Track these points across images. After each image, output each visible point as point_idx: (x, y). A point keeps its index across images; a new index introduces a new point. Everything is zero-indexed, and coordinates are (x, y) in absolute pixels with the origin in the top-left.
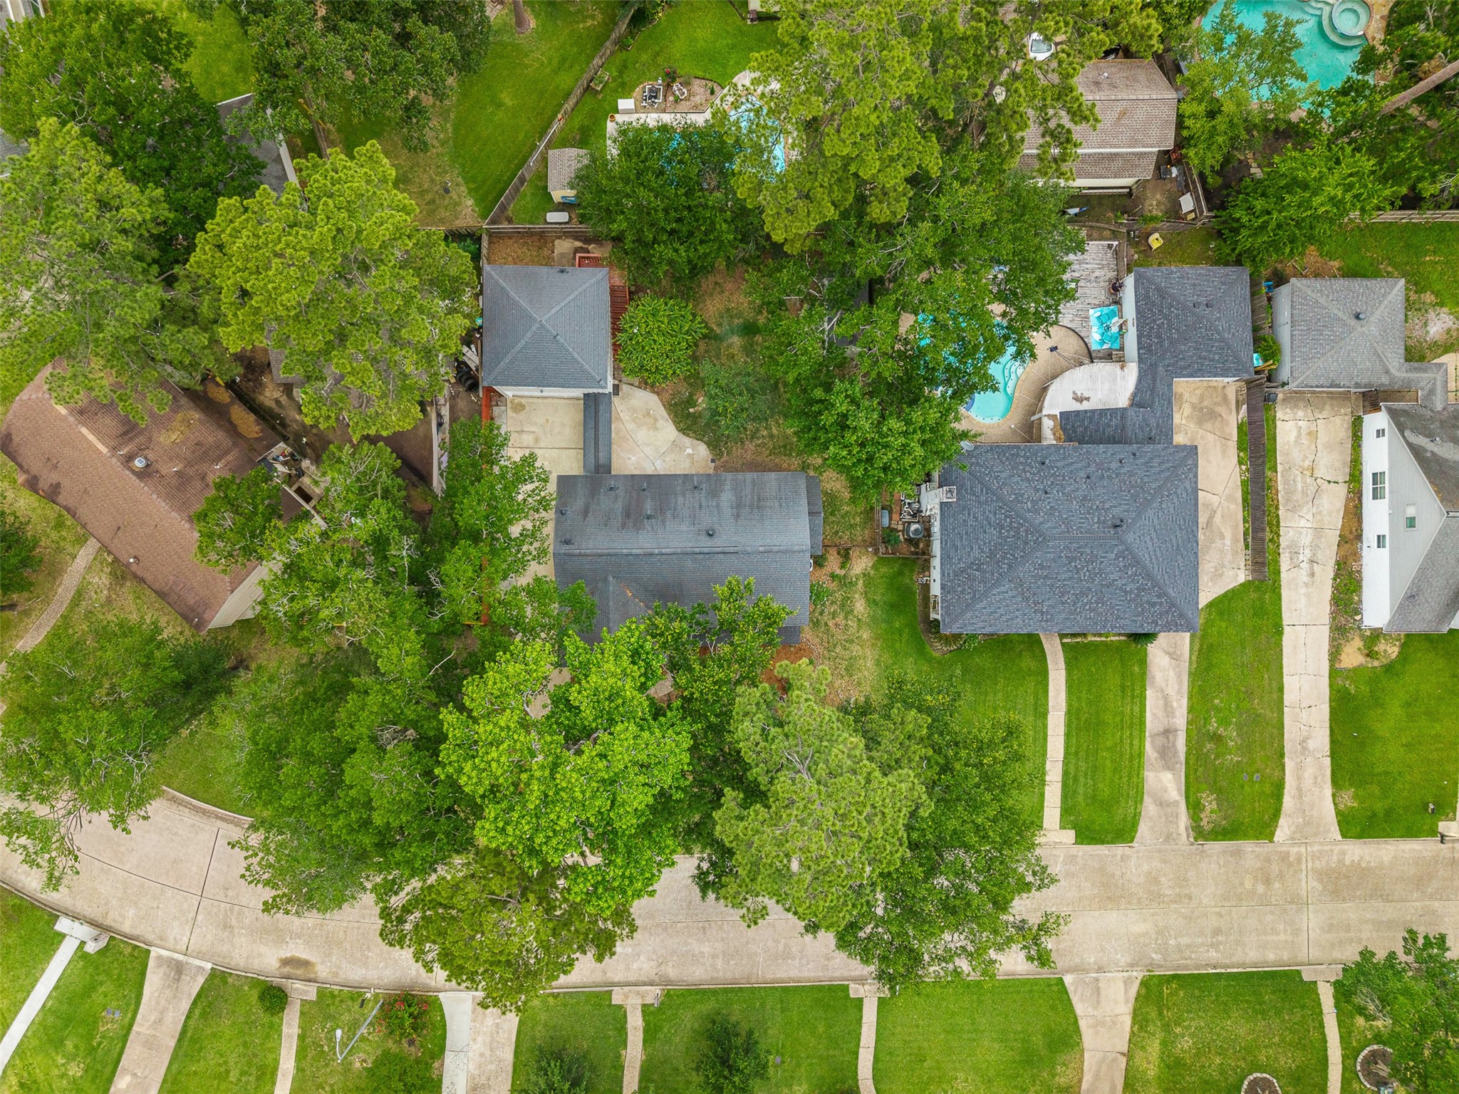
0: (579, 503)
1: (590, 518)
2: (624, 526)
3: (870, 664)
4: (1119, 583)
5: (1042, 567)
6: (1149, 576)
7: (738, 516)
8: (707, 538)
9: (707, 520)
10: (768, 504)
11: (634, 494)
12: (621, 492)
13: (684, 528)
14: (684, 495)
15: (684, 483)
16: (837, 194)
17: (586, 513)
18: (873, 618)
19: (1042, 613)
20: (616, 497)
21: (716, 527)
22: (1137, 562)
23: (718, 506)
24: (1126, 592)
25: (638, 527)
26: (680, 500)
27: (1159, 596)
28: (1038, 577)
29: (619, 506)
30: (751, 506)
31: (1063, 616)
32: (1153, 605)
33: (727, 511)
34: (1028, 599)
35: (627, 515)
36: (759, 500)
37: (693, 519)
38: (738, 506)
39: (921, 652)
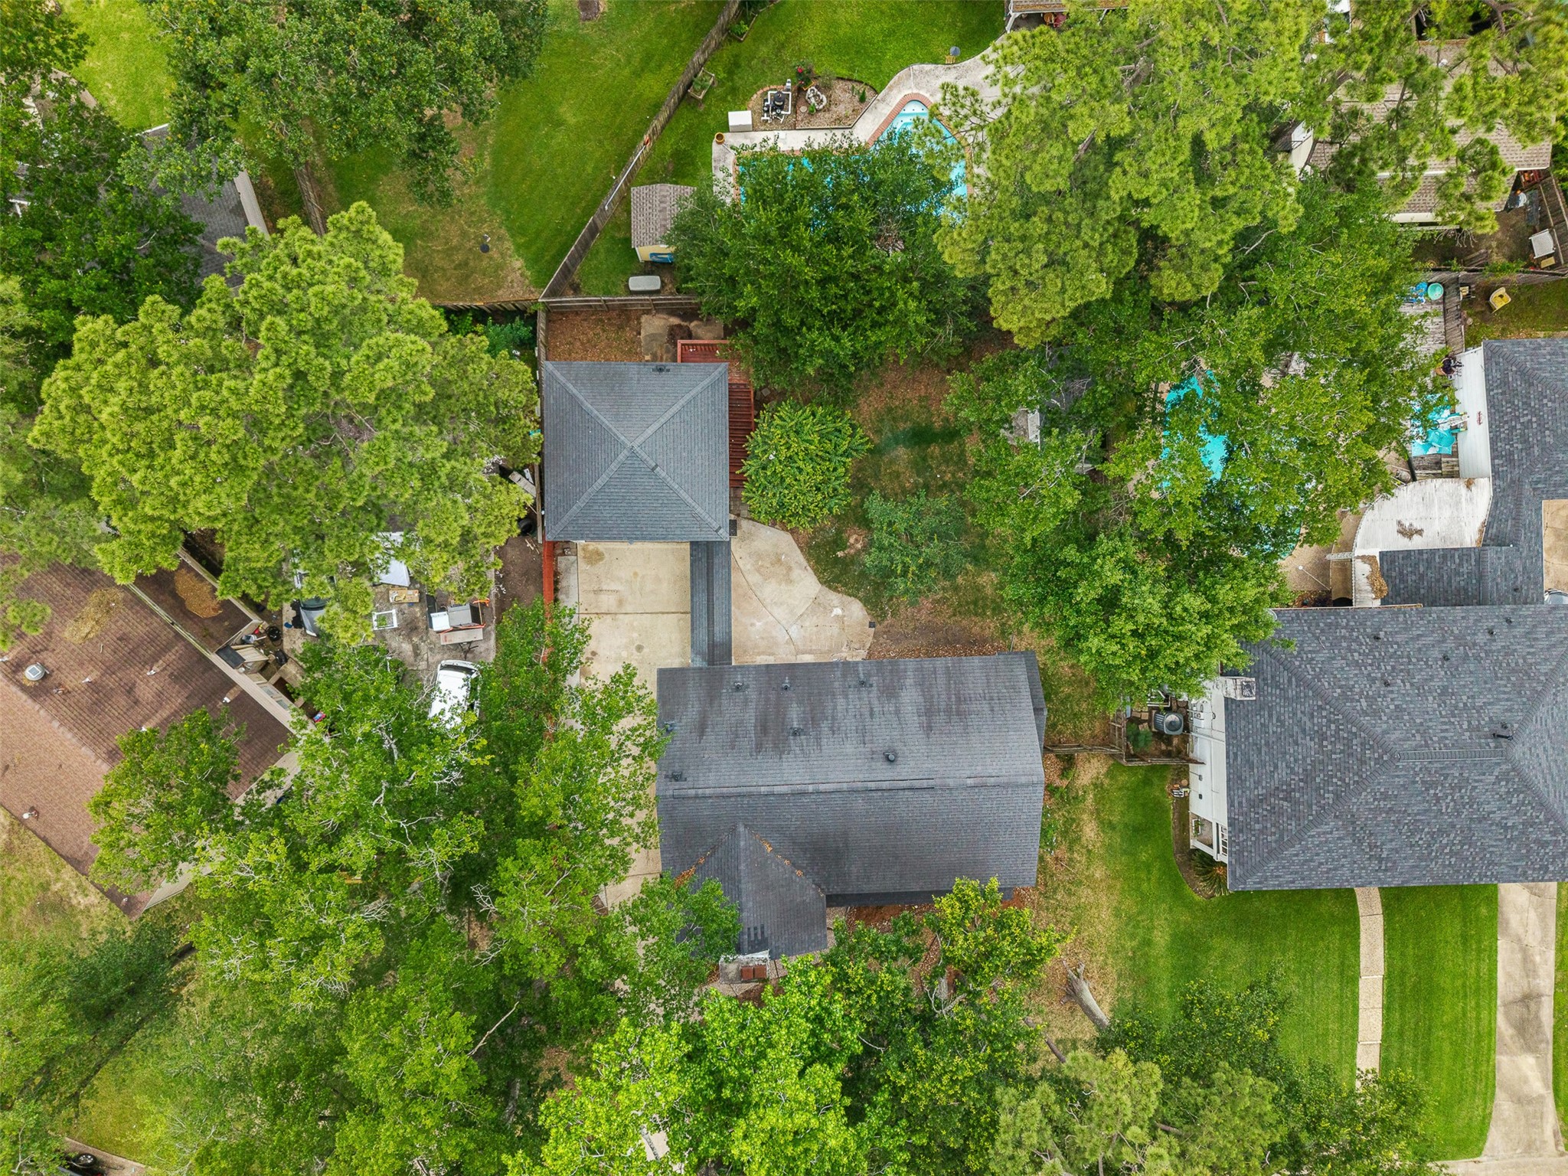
0: (691, 713)
1: (710, 737)
2: (759, 748)
3: (1105, 914)
4: (1497, 816)
5: (1385, 796)
6: (1542, 805)
7: (929, 729)
8: (886, 766)
9: (883, 736)
10: (974, 707)
11: (773, 697)
12: (752, 694)
13: (849, 748)
14: (846, 697)
15: (844, 676)
16: (1111, 257)
17: (702, 728)
18: (1109, 848)
19: (1380, 860)
20: (746, 701)
21: (898, 746)
22: (1526, 786)
23: (897, 712)
24: (1506, 828)
25: (780, 749)
26: (841, 701)
27: (1554, 833)
28: (1378, 810)
29: (750, 717)
30: (948, 711)
31: (1411, 862)
32: (1544, 844)
33: (913, 720)
34: (1360, 841)
35: (763, 728)
36: (959, 701)
37: (863, 735)
38: (929, 711)
39: (1177, 894)
